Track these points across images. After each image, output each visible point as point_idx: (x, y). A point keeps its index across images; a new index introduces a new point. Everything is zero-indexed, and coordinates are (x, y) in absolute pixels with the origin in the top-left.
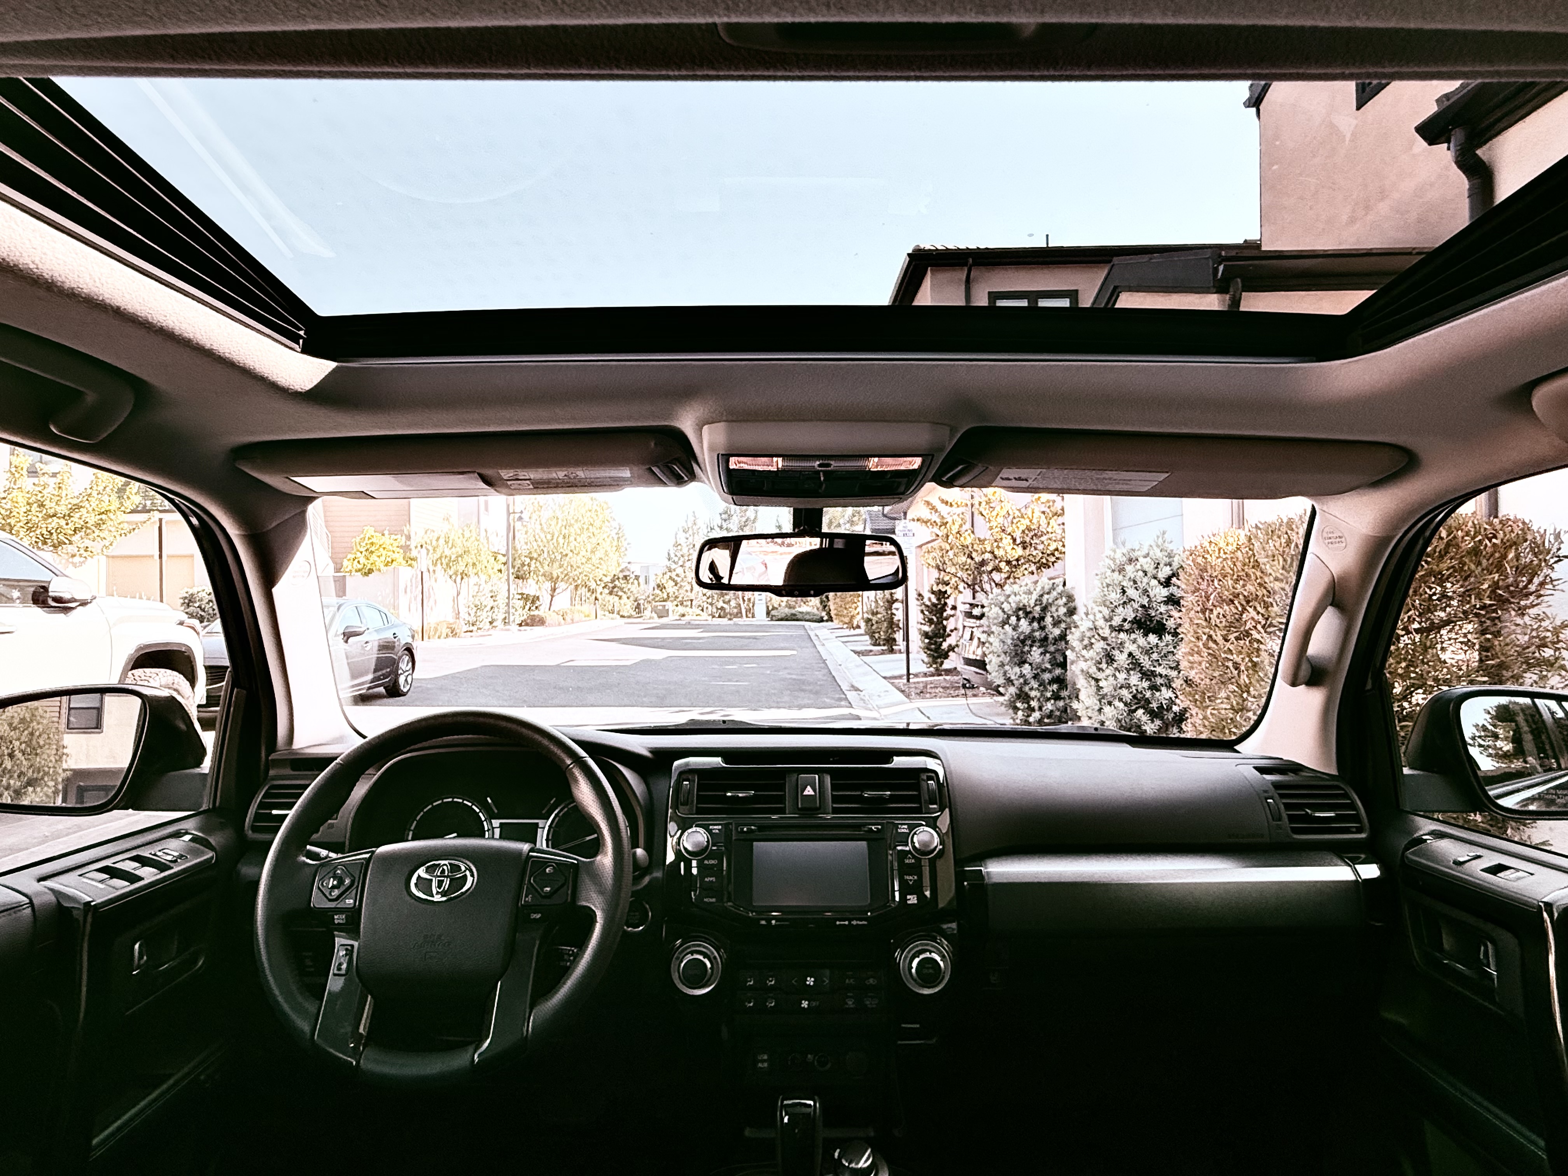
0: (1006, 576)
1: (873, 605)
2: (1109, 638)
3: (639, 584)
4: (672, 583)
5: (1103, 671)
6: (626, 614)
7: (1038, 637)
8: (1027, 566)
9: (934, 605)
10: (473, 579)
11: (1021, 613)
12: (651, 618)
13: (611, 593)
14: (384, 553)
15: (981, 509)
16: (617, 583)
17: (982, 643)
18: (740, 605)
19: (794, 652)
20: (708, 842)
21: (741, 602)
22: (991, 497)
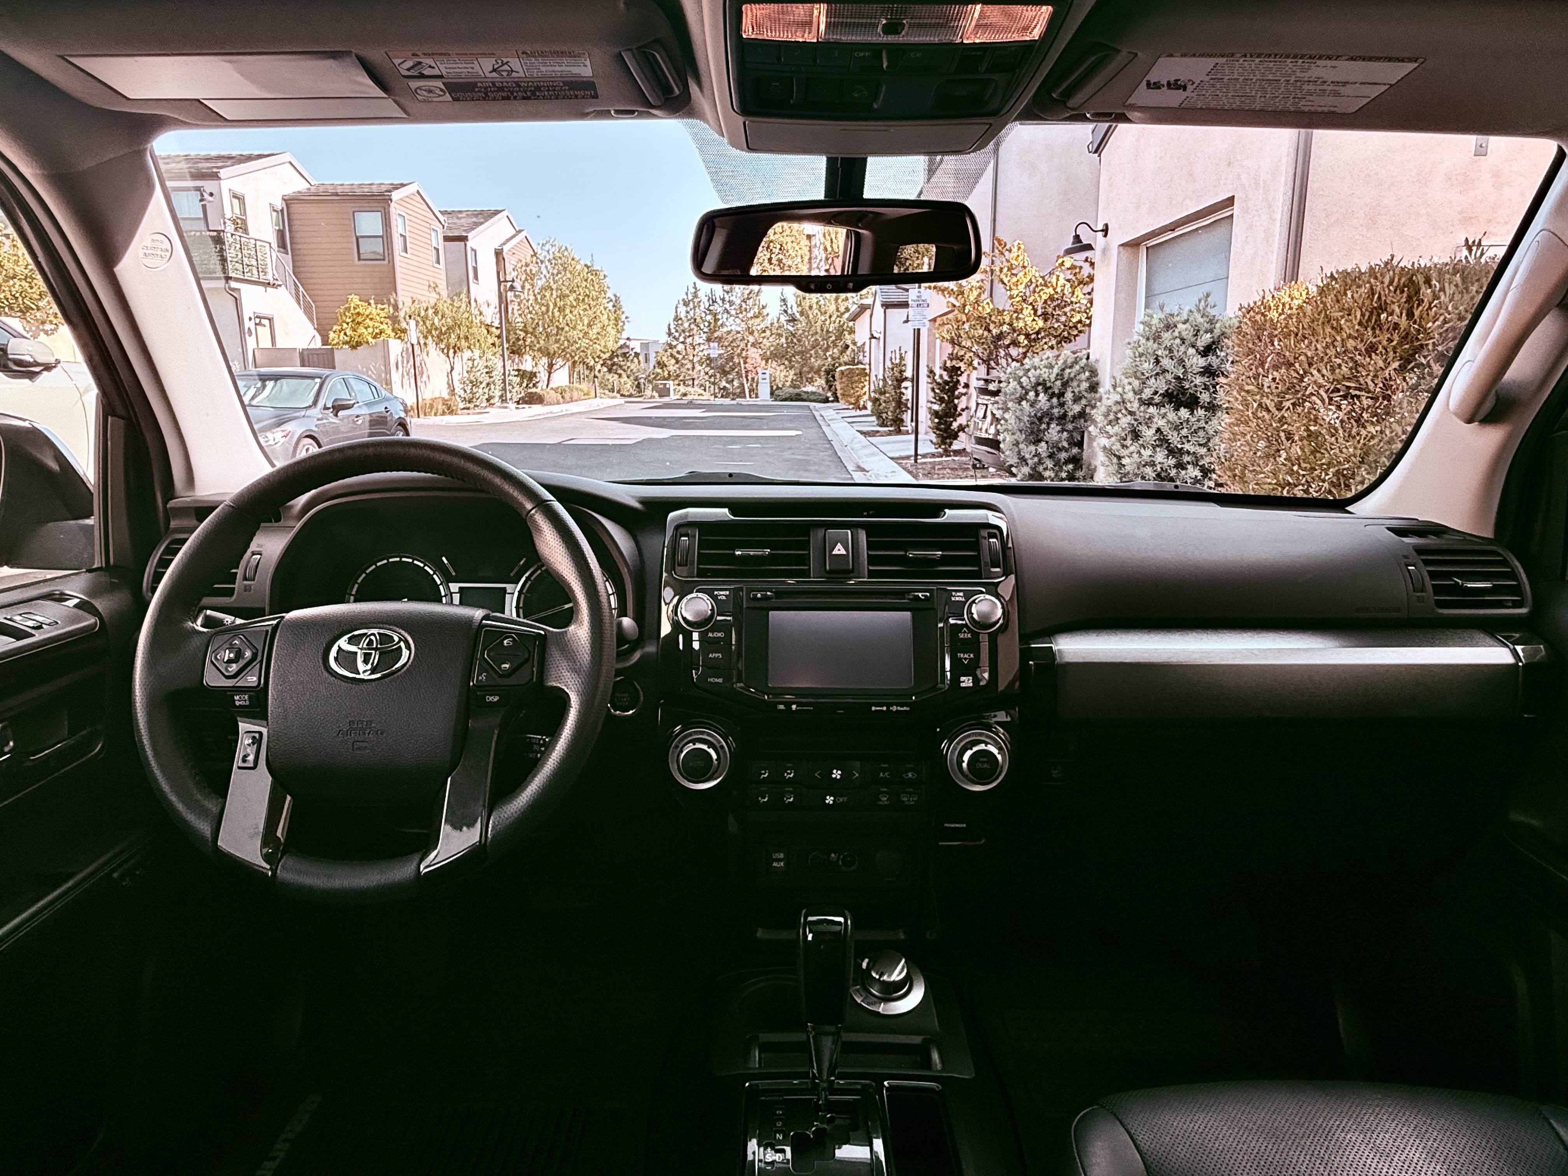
0: (1024, 350)
1: (881, 383)
2: (1138, 413)
3: (639, 362)
4: (673, 361)
5: (1127, 447)
6: (627, 394)
7: (1057, 415)
8: (1047, 340)
9: (946, 383)
10: (467, 354)
11: (1040, 388)
12: (652, 397)
13: (610, 371)
14: (371, 323)
15: (1003, 276)
16: (616, 360)
17: (996, 420)
18: (743, 385)
19: (800, 433)
20: (713, 610)
21: (745, 382)
22: (1014, 262)
